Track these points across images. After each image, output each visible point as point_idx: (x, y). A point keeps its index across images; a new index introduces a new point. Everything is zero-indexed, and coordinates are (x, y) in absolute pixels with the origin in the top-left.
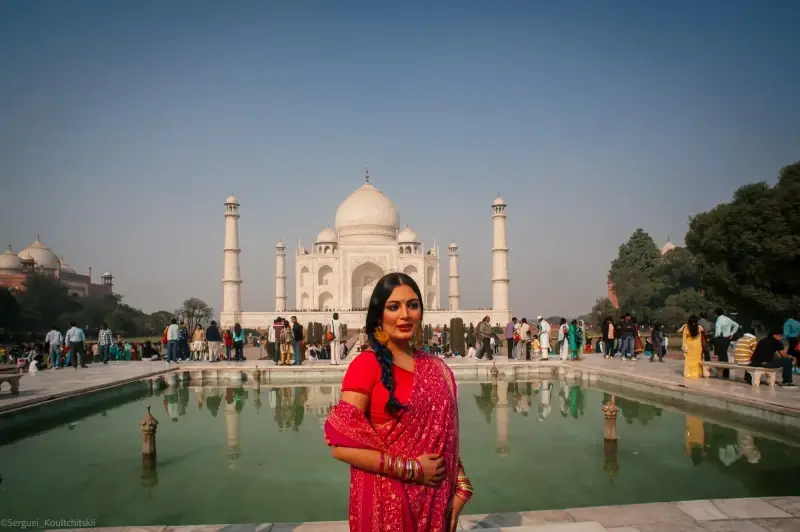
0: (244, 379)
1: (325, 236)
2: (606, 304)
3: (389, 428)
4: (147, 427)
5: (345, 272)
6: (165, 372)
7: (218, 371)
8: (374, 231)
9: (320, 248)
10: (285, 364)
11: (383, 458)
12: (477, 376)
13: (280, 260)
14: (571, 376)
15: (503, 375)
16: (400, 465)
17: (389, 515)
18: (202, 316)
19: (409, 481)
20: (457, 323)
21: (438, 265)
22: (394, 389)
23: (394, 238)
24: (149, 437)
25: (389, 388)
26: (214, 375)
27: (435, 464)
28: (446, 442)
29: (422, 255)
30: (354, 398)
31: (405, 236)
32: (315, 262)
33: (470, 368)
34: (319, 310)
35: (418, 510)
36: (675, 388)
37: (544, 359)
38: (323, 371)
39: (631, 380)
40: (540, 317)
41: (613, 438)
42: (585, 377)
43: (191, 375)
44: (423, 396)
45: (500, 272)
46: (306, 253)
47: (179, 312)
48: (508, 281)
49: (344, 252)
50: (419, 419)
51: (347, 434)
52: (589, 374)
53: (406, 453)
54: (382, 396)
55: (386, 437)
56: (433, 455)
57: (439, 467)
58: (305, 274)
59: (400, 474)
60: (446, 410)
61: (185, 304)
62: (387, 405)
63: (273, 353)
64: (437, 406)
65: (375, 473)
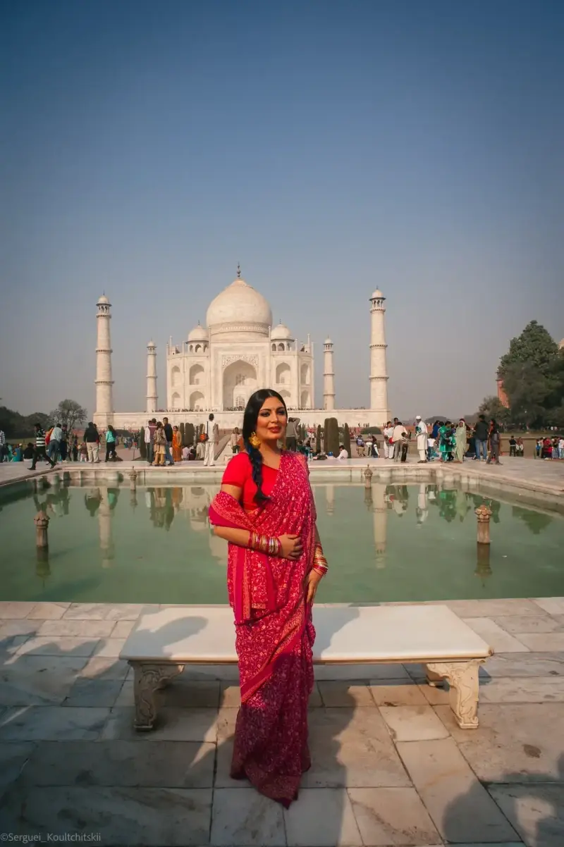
0: (120, 479)
1: (197, 334)
2: (495, 402)
3: (256, 513)
4: (40, 523)
5: (216, 371)
6: (47, 472)
7: (96, 472)
8: (245, 328)
9: (191, 347)
10: (158, 465)
11: (251, 536)
12: (351, 479)
13: (151, 359)
14: (449, 479)
15: (378, 477)
16: (264, 542)
17: (256, 580)
18: (75, 418)
19: (272, 555)
20: (331, 423)
21: (313, 361)
22: (261, 485)
23: (267, 335)
24: (42, 531)
25: (257, 484)
26: (92, 476)
27: (293, 542)
28: (304, 525)
29: (296, 353)
30: (231, 490)
31: (278, 332)
32: (186, 361)
33: (343, 469)
34: (191, 410)
35: (279, 577)
36: (558, 493)
37: (422, 462)
38: (196, 472)
39: (512, 484)
40: (418, 417)
41: (485, 541)
42: (464, 481)
43: (71, 476)
44: (284, 488)
45: (378, 369)
46: (177, 352)
47: (54, 414)
48: (386, 379)
49: (217, 350)
50: (280, 507)
51: (224, 516)
52: (468, 477)
53: (270, 533)
54: (252, 489)
55: (255, 521)
56: (292, 536)
57: (296, 545)
58: (176, 374)
59: (264, 548)
60: (304, 501)
61: (60, 405)
62: (256, 496)
63: (147, 454)
64: (296, 497)
65: (246, 548)
